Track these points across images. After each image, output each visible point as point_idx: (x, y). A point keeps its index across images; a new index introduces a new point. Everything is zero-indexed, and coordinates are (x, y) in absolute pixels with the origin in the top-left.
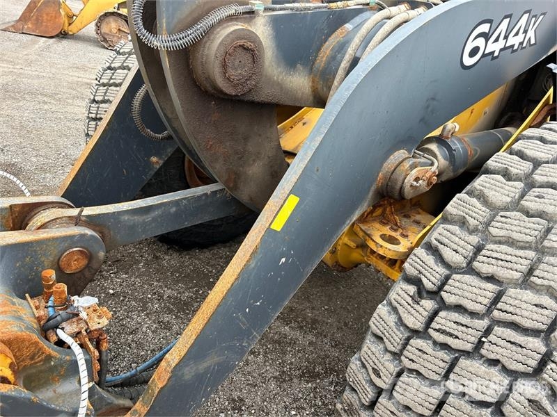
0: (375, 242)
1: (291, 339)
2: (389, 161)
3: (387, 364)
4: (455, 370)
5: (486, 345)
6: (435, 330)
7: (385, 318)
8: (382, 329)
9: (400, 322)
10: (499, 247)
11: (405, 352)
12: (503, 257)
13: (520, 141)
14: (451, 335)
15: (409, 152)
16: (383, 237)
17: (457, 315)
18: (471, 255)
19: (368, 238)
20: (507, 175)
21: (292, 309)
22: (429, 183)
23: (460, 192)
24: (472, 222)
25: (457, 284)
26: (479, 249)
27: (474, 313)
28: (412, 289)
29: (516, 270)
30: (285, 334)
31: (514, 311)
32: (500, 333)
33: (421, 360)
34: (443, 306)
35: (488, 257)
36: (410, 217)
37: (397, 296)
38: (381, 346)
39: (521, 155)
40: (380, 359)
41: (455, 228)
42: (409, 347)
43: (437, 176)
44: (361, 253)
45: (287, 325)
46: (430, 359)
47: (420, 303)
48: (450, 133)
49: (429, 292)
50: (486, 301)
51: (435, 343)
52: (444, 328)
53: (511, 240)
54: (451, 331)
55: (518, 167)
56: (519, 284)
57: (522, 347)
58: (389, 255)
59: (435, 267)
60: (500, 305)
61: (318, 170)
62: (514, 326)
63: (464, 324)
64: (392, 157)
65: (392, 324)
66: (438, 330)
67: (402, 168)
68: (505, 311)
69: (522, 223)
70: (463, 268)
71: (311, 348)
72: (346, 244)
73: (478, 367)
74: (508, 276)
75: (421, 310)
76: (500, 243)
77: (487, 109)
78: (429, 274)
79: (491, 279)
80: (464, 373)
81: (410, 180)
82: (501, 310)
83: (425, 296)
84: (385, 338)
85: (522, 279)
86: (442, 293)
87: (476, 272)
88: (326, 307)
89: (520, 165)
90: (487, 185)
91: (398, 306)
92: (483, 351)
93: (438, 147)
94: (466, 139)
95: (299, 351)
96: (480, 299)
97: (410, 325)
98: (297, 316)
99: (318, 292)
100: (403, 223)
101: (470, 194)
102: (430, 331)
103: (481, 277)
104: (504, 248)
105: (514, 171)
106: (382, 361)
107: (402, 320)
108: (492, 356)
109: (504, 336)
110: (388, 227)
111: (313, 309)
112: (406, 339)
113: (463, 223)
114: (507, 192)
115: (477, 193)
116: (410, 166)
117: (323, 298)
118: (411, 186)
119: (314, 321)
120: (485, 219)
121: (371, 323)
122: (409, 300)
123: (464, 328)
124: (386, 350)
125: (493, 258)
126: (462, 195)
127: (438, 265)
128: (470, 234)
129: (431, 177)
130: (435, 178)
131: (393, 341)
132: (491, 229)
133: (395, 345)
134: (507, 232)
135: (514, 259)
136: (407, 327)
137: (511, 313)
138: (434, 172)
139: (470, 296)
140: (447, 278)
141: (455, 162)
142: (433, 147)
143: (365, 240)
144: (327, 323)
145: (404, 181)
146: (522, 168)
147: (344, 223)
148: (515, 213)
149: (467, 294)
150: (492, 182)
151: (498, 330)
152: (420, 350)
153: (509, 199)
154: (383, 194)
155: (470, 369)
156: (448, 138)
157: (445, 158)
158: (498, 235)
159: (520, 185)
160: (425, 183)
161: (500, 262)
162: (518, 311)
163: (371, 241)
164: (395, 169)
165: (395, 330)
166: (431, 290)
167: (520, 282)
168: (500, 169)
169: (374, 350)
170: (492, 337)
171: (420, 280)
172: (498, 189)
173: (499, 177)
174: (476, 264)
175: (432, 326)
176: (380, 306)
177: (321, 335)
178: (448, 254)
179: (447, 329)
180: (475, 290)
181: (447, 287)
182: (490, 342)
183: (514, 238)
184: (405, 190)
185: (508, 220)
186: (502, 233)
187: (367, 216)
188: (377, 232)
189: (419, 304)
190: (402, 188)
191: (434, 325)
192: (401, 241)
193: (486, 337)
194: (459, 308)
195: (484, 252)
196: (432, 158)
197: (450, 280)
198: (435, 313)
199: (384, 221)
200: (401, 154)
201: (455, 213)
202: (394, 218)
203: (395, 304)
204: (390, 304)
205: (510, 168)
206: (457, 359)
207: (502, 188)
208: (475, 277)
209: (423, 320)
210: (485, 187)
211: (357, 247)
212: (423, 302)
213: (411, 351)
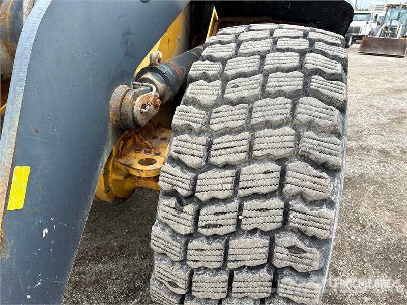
0: (136, 169)
1: (107, 273)
2: (113, 99)
3: (178, 273)
4: (230, 253)
5: (244, 221)
6: (203, 227)
7: (161, 236)
8: (162, 247)
9: (174, 234)
10: (223, 138)
11: (188, 257)
12: (228, 145)
13: (206, 49)
14: (216, 226)
15: (128, 85)
16: (142, 162)
17: (214, 207)
18: (205, 153)
19: (129, 168)
20: (206, 78)
21: (99, 248)
22: (156, 106)
23: (179, 105)
24: (196, 126)
25: (204, 182)
26: (209, 146)
27: (226, 199)
28: (172, 201)
29: (241, 152)
30: (101, 271)
31: (252, 185)
32: (249, 206)
33: (202, 257)
34: (201, 204)
35: (218, 150)
36: (157, 137)
37: (163, 213)
38: (168, 260)
39: (210, 58)
40: (172, 272)
41: (186, 136)
42: (189, 252)
43: (160, 98)
44: (132, 181)
45: (99, 263)
46: (208, 252)
47: (183, 210)
48: (157, 61)
49: (187, 198)
50: (230, 186)
51: (207, 238)
52: (209, 222)
53: (229, 129)
54: (215, 222)
55: (212, 68)
56: (247, 161)
57: (268, 210)
58: (152, 175)
59: (183, 175)
60: (241, 185)
61: (36, 131)
62: (256, 196)
63: (222, 212)
64: (114, 94)
65: (168, 239)
66: (205, 227)
67: (126, 100)
68: (246, 187)
69: (231, 113)
70: (204, 166)
71: (126, 270)
72: (116, 180)
73: (245, 242)
74: (238, 159)
75: (185, 216)
76: (222, 134)
77: (179, 37)
78: (181, 183)
79: (227, 166)
80: (237, 251)
81: (137, 108)
82: (243, 188)
83: (185, 202)
84: (167, 253)
85: (247, 157)
86: (196, 194)
87: (214, 165)
88: (127, 231)
89: (213, 67)
90: (196, 91)
91: (167, 221)
92: (243, 227)
93: (152, 74)
94: (172, 62)
95: (117, 279)
96: (225, 186)
97: (183, 233)
98: (105, 251)
99: (116, 222)
100: (154, 144)
101: (186, 103)
102: (200, 230)
103: (219, 167)
104: (226, 137)
105: (210, 73)
106: (173, 273)
107: (175, 232)
108: (251, 228)
109: (253, 207)
110: (143, 152)
111: (116, 238)
112: (184, 246)
113: (189, 129)
114: (211, 92)
115: (191, 101)
116: (133, 97)
117: (122, 225)
118: (141, 113)
119: (121, 247)
120: (205, 120)
121: (152, 246)
122: (173, 211)
123: (223, 216)
124: (173, 262)
125: (221, 149)
126: (181, 107)
127: (184, 172)
128: (199, 136)
129: (154, 101)
130: (159, 100)
131: (175, 252)
132: (212, 126)
133: (178, 254)
134: (223, 124)
135: (236, 143)
136: (181, 235)
137: (250, 187)
138: (156, 96)
139: (217, 187)
140: (196, 179)
141: (169, 82)
142: (149, 76)
143: (128, 171)
144: (132, 244)
145: (133, 111)
146: (215, 69)
147: (97, 168)
148: (224, 106)
149: (214, 187)
150: (199, 87)
151: (247, 204)
152: (198, 250)
153: (215, 97)
154: (121, 129)
155: (240, 246)
156: (157, 65)
157: (161, 82)
158: (218, 129)
159: (218, 83)
160: (152, 107)
161: (228, 150)
162: (255, 183)
163: (132, 170)
164: (121, 104)
165: (173, 242)
166: (187, 195)
167: (247, 159)
168: (201, 75)
169: (163, 267)
170: (245, 213)
171: (176, 191)
172: (205, 91)
173: (202, 82)
174: (212, 159)
175: (199, 226)
176: (153, 227)
177: (131, 255)
178: (188, 160)
179: (211, 222)
180: (219, 181)
181: (198, 188)
182: (246, 217)
183: (230, 126)
184: (138, 118)
185: (221, 114)
186: (220, 126)
187: (122, 151)
188: (135, 160)
189: (183, 212)
190: (134, 118)
191: (201, 224)
192: (156, 159)
193: (241, 215)
194: (214, 201)
195: (214, 147)
196: (150, 84)
197: (198, 181)
198: (198, 213)
199: (138, 148)
200: (121, 89)
201: (181, 124)
202: (145, 143)
203: (164, 220)
204: (160, 222)
205: (206, 71)
206: (228, 242)
207: (207, 90)
208: (214, 169)
209: (190, 223)
210: (195, 93)
211: (126, 178)
212: (186, 209)
213: (192, 254)
